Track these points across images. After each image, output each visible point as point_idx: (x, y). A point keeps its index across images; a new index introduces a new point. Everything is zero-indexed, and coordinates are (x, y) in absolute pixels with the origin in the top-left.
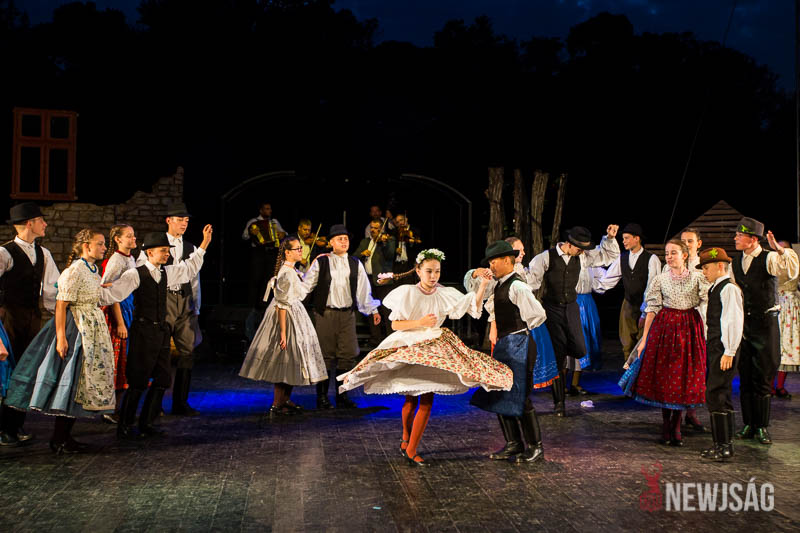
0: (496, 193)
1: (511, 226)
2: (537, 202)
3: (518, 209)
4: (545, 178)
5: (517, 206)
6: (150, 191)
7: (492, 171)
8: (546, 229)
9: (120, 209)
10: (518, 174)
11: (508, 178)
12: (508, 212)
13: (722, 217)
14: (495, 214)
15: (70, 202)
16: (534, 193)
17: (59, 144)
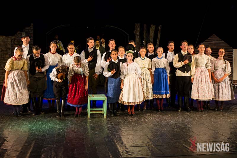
0: (138, 32)
1: (142, 43)
2: (151, 35)
3: (145, 37)
4: (154, 27)
9: (13, 37)
10: (145, 25)
12: (142, 38)
13: (214, 40)
16: (151, 32)
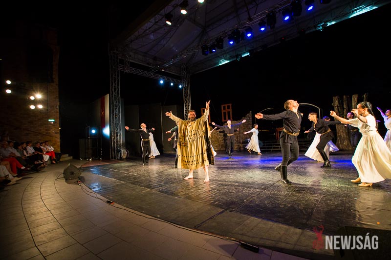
0: (336, 104)
2: (354, 104)
4: (356, 97)
7: (334, 98)
16: (353, 101)
17: (229, 110)
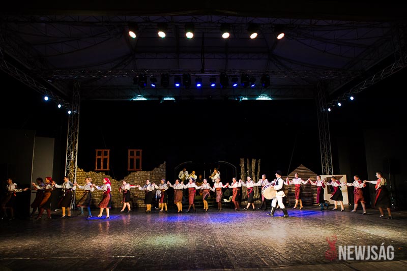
0: (243, 165)
1: (247, 173)
2: (253, 166)
4: (255, 160)
5: (248, 168)
6: (158, 167)
7: (241, 159)
8: (256, 174)
9: (151, 172)
10: (248, 160)
11: (245, 161)
12: (246, 170)
13: (303, 169)
14: (242, 170)
15: (140, 171)
16: (253, 164)
17: (138, 157)
